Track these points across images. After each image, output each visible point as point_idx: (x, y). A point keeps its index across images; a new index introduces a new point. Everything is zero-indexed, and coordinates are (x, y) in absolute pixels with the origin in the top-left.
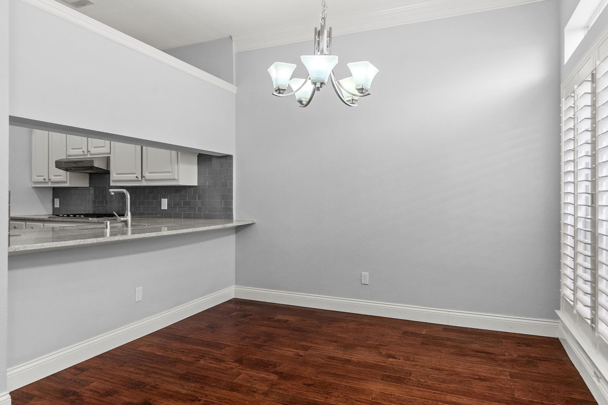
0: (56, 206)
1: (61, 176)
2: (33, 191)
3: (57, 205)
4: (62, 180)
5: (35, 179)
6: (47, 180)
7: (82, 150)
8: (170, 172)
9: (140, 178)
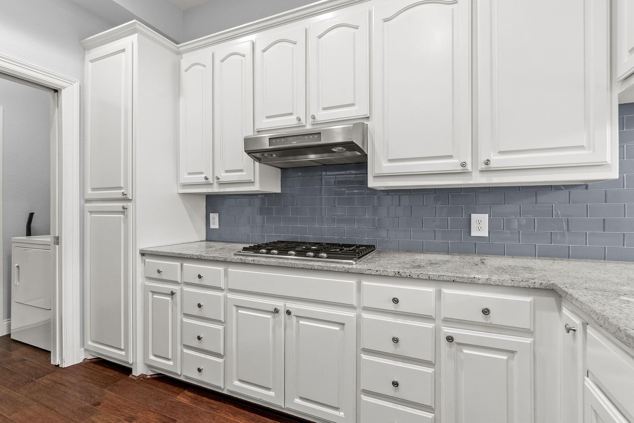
0: (212, 226)
1: (241, 171)
2: (179, 200)
3: (215, 224)
4: (246, 178)
5: (186, 178)
6: (211, 180)
7: (294, 117)
8: (582, 147)
9: (469, 167)
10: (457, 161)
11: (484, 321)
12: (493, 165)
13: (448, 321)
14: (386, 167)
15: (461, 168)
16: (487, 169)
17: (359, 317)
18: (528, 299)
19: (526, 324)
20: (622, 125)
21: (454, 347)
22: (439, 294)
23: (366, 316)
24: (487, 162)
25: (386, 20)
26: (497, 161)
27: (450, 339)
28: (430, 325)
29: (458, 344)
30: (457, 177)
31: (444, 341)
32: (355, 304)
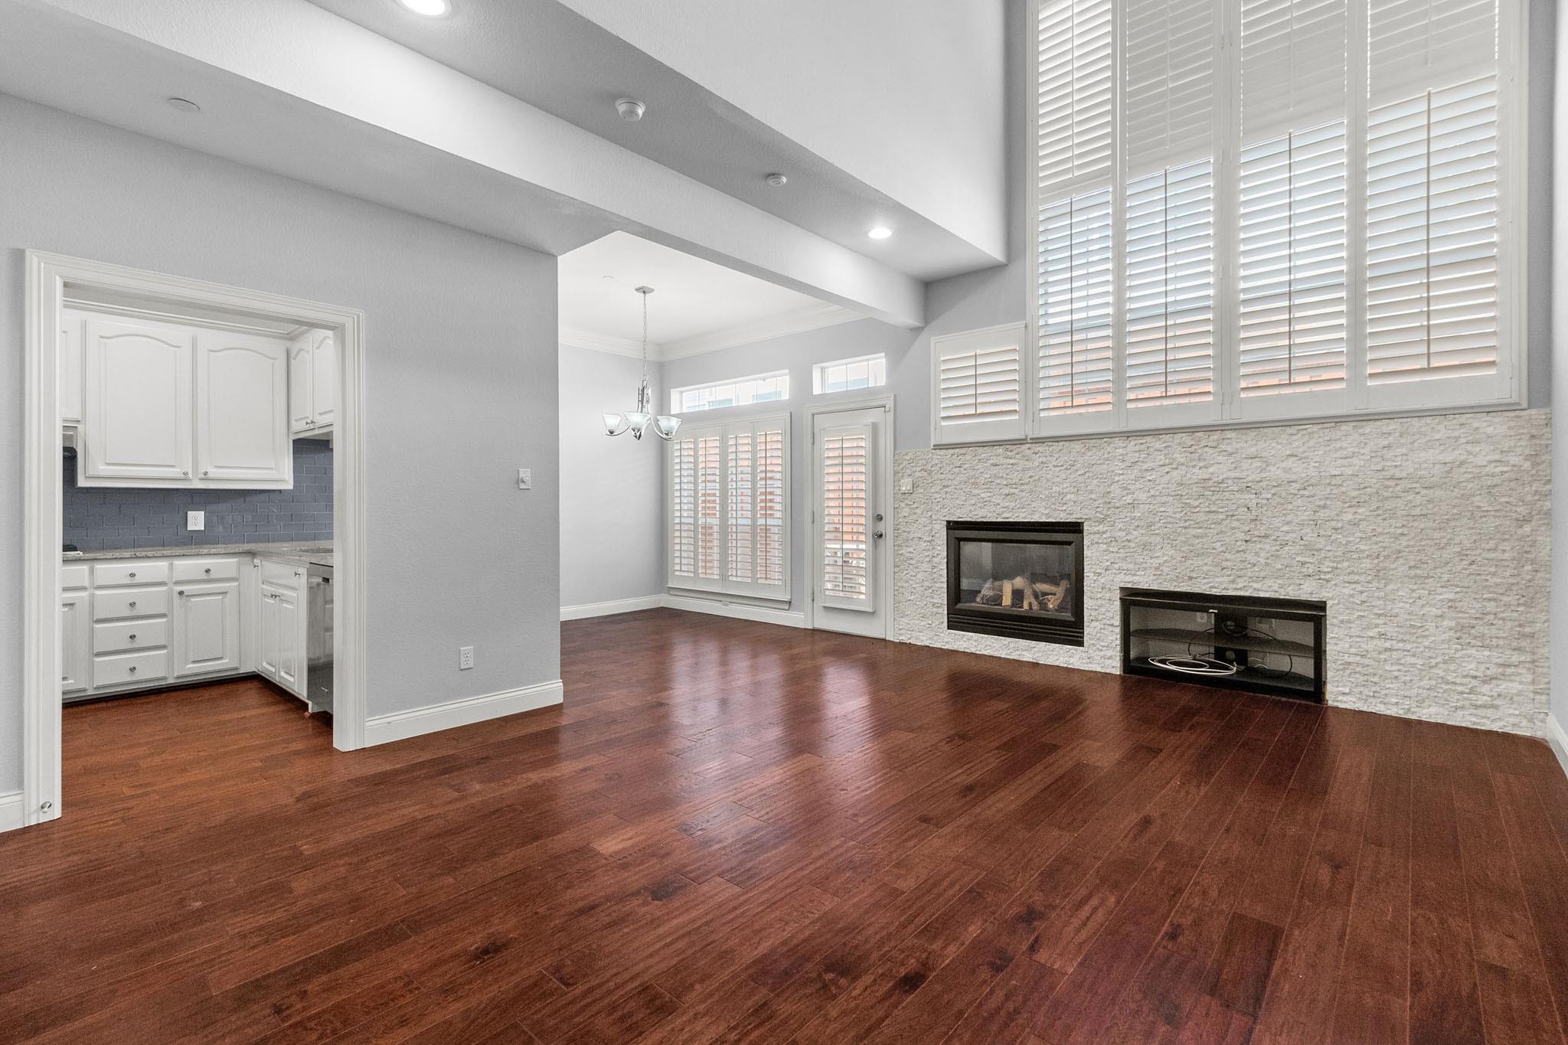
8: (272, 469)
9: (190, 476)
10: (179, 470)
11: (206, 578)
12: (210, 475)
13: (177, 583)
14: (103, 469)
15: (183, 476)
16: (206, 477)
17: (92, 596)
18: (235, 560)
19: (233, 574)
20: (294, 458)
21: (184, 599)
22: (171, 565)
23: (98, 592)
24: (206, 473)
25: (102, 337)
26: (213, 472)
27: (181, 593)
28: (164, 588)
29: (187, 596)
30: (179, 482)
31: (176, 596)
32: (87, 584)
